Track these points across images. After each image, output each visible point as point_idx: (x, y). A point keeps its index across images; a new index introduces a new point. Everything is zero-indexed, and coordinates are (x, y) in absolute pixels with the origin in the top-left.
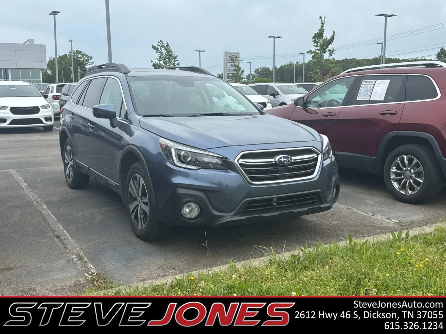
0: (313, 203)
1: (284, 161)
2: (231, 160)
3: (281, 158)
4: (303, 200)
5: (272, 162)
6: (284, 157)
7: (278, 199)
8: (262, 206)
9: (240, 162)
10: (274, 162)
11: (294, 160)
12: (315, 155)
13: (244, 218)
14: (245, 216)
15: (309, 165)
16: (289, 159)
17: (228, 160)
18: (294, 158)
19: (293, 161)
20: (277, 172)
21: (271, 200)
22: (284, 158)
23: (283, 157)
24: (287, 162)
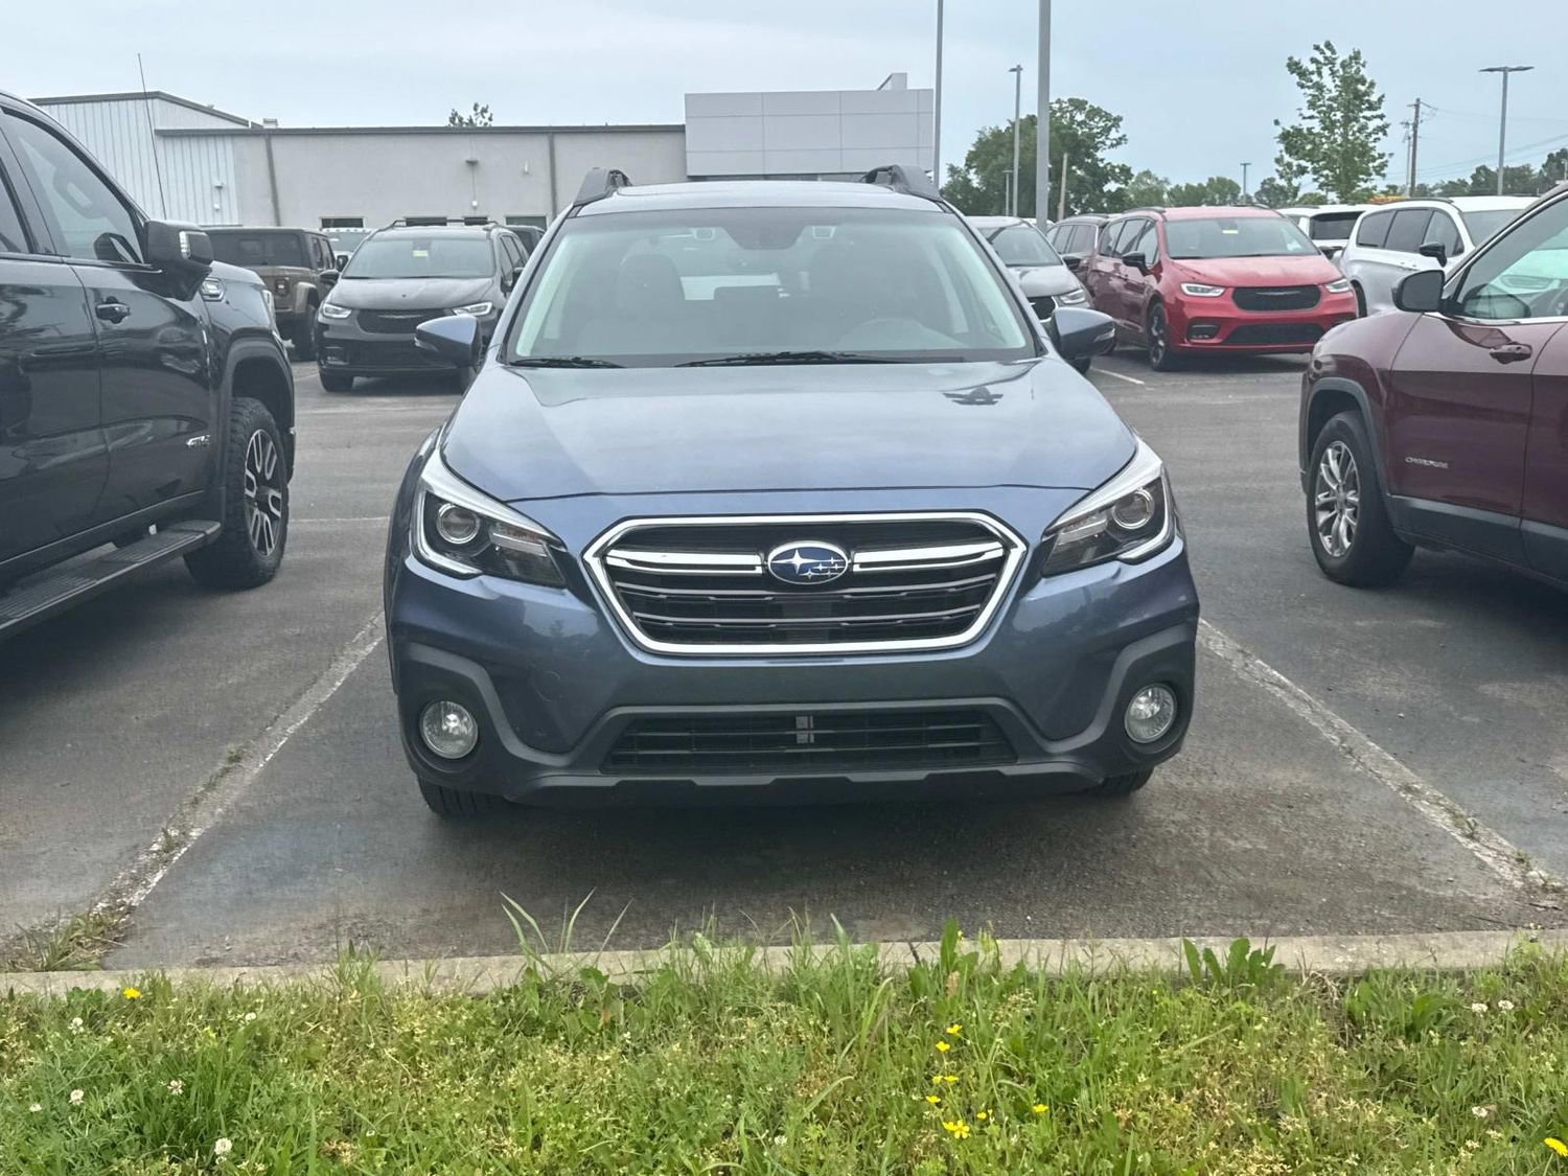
0: (975, 751)
1: (804, 568)
2: (573, 549)
3: (790, 554)
4: (917, 737)
5: (752, 567)
6: (804, 552)
7: (821, 719)
8: (700, 742)
9: (610, 561)
10: (759, 570)
11: (863, 565)
12: (992, 550)
13: (611, 781)
14: (617, 773)
15: (943, 591)
16: (832, 561)
17: (563, 550)
18: (862, 557)
19: (856, 568)
20: (775, 610)
21: (789, 720)
22: (802, 556)
23: (799, 549)
24: (818, 571)
